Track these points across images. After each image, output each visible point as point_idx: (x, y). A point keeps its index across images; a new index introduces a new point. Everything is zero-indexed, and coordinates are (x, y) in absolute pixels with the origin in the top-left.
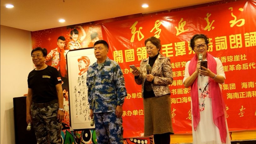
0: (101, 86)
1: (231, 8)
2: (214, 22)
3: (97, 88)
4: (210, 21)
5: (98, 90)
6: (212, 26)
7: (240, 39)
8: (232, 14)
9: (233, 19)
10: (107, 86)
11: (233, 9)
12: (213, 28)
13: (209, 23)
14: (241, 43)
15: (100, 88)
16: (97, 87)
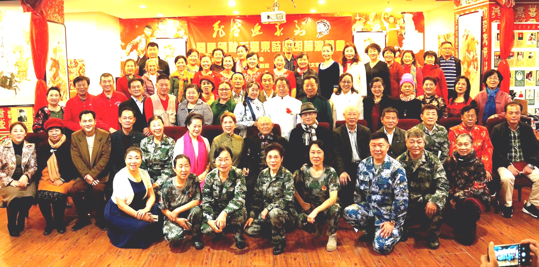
0: (378, 197)
1: (296, 21)
2: (283, 30)
3: (374, 199)
4: (280, 29)
5: (375, 201)
6: (282, 32)
7: (301, 45)
8: (296, 25)
9: (297, 29)
10: (387, 198)
11: (298, 22)
12: (282, 34)
13: (278, 29)
14: (301, 48)
15: (379, 200)
16: (374, 197)
